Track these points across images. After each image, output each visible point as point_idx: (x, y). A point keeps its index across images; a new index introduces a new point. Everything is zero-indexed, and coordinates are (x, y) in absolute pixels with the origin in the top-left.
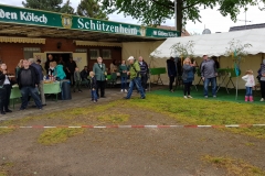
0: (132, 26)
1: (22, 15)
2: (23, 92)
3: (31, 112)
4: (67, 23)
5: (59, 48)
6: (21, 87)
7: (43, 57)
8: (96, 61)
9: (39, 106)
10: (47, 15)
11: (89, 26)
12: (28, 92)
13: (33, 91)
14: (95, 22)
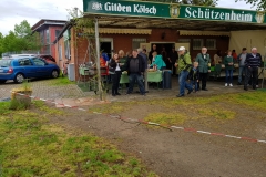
0: (246, 12)
1: (135, 8)
2: (130, 78)
3: (136, 96)
4: (174, 12)
5: (163, 38)
6: (129, 74)
7: (148, 46)
8: (200, 51)
9: (142, 92)
10: (156, 6)
11: (196, 15)
12: (135, 78)
13: (139, 79)
14: (203, 9)
